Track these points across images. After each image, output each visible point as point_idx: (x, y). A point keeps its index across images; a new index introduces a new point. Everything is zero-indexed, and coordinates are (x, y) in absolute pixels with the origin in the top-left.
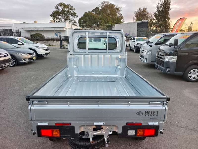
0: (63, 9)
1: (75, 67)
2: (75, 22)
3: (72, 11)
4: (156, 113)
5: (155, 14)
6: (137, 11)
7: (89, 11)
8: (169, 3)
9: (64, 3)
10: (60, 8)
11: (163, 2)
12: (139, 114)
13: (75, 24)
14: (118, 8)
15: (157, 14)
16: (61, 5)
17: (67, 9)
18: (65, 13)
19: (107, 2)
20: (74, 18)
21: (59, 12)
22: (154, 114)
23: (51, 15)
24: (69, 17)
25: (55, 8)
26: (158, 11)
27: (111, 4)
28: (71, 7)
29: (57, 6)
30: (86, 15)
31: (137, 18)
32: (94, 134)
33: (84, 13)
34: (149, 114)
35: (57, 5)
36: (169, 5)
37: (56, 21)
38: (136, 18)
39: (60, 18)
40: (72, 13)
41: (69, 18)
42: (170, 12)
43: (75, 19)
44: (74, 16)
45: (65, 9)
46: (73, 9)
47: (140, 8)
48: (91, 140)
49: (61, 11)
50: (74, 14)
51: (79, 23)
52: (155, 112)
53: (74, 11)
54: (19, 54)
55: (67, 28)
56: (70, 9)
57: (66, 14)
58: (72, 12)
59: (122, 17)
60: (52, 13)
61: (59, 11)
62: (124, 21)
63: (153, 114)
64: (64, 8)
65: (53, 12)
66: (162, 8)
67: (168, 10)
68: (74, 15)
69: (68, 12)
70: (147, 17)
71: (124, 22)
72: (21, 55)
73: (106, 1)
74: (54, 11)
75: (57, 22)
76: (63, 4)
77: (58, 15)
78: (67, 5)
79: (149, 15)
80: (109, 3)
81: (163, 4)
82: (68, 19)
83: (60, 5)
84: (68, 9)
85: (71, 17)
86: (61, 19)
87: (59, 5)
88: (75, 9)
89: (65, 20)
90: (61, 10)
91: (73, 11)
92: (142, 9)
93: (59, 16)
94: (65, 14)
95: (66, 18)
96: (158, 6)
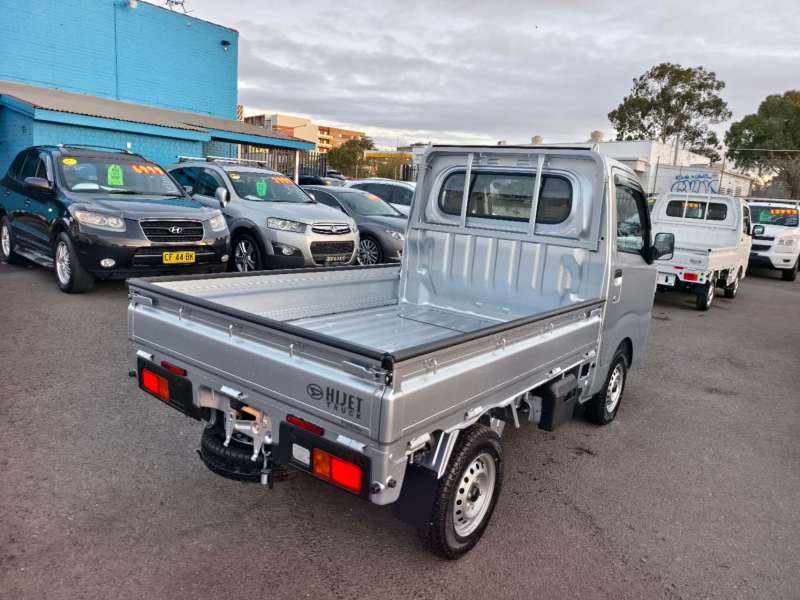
0: (664, 90)
1: (424, 272)
2: (713, 140)
3: (704, 96)
4: (355, 406)
7: (791, 89)
9: (673, 62)
10: (656, 86)
12: (314, 394)
13: (712, 146)
16: (662, 71)
17: (683, 87)
18: (673, 102)
20: (712, 121)
21: (645, 101)
22: (350, 407)
23: (612, 116)
24: (688, 117)
25: (633, 84)
28: (705, 79)
29: (641, 78)
30: (770, 107)
32: (237, 427)
33: (764, 100)
34: (337, 401)
35: (644, 73)
37: (625, 136)
39: (646, 123)
40: (707, 103)
41: (686, 124)
43: (712, 128)
44: (710, 115)
45: (674, 87)
46: (711, 87)
48: (226, 443)
49: (654, 95)
50: (717, 107)
51: (726, 142)
52: (353, 400)
53: (715, 92)
54: (393, 235)
55: (653, 162)
56: (701, 86)
57: (676, 107)
58: (707, 99)
60: (616, 108)
61: (649, 97)
63: (347, 405)
64: (673, 83)
65: (623, 103)
68: (711, 111)
69: (688, 98)
72: (399, 238)
74: (625, 99)
75: (629, 138)
76: (672, 66)
77: (640, 113)
78: (689, 70)
82: (682, 126)
83: (657, 73)
84: (687, 89)
85: (696, 120)
86: (649, 127)
87: (652, 75)
88: (721, 85)
89: (668, 131)
90: (660, 91)
91: (709, 94)
93: (643, 117)
94: (669, 109)
95: (672, 124)
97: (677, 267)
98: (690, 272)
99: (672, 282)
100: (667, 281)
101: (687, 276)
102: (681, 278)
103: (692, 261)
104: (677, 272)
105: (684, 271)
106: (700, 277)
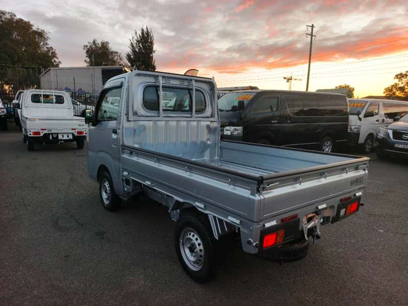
5: (129, 56)
6: (89, 45)
8: (151, 39)
11: (140, 36)
14: (40, 31)
15: (132, 57)
19: (9, 13)
26: (134, 51)
27: (21, 20)
31: (91, 61)
36: (152, 43)
38: (88, 60)
42: (154, 55)
47: (94, 41)
59: (52, 53)
62: (60, 62)
66: (140, 46)
67: (151, 53)
70: (111, 60)
71: (61, 66)
73: (7, 11)
79: (116, 57)
80: (15, 16)
81: (141, 40)
92: (100, 43)
96: (133, 42)
97: (73, 129)
98: (80, 131)
99: (71, 137)
100: (68, 137)
101: (79, 133)
102: (76, 134)
103: (80, 125)
104: (73, 131)
105: (77, 130)
106: (85, 132)
